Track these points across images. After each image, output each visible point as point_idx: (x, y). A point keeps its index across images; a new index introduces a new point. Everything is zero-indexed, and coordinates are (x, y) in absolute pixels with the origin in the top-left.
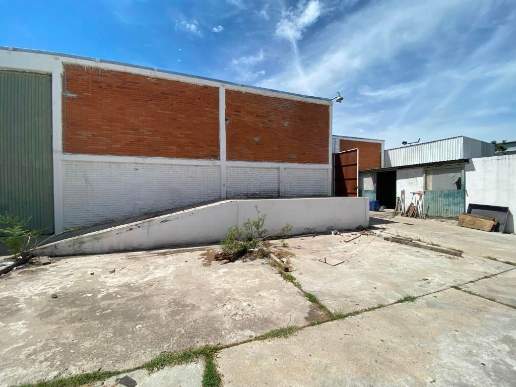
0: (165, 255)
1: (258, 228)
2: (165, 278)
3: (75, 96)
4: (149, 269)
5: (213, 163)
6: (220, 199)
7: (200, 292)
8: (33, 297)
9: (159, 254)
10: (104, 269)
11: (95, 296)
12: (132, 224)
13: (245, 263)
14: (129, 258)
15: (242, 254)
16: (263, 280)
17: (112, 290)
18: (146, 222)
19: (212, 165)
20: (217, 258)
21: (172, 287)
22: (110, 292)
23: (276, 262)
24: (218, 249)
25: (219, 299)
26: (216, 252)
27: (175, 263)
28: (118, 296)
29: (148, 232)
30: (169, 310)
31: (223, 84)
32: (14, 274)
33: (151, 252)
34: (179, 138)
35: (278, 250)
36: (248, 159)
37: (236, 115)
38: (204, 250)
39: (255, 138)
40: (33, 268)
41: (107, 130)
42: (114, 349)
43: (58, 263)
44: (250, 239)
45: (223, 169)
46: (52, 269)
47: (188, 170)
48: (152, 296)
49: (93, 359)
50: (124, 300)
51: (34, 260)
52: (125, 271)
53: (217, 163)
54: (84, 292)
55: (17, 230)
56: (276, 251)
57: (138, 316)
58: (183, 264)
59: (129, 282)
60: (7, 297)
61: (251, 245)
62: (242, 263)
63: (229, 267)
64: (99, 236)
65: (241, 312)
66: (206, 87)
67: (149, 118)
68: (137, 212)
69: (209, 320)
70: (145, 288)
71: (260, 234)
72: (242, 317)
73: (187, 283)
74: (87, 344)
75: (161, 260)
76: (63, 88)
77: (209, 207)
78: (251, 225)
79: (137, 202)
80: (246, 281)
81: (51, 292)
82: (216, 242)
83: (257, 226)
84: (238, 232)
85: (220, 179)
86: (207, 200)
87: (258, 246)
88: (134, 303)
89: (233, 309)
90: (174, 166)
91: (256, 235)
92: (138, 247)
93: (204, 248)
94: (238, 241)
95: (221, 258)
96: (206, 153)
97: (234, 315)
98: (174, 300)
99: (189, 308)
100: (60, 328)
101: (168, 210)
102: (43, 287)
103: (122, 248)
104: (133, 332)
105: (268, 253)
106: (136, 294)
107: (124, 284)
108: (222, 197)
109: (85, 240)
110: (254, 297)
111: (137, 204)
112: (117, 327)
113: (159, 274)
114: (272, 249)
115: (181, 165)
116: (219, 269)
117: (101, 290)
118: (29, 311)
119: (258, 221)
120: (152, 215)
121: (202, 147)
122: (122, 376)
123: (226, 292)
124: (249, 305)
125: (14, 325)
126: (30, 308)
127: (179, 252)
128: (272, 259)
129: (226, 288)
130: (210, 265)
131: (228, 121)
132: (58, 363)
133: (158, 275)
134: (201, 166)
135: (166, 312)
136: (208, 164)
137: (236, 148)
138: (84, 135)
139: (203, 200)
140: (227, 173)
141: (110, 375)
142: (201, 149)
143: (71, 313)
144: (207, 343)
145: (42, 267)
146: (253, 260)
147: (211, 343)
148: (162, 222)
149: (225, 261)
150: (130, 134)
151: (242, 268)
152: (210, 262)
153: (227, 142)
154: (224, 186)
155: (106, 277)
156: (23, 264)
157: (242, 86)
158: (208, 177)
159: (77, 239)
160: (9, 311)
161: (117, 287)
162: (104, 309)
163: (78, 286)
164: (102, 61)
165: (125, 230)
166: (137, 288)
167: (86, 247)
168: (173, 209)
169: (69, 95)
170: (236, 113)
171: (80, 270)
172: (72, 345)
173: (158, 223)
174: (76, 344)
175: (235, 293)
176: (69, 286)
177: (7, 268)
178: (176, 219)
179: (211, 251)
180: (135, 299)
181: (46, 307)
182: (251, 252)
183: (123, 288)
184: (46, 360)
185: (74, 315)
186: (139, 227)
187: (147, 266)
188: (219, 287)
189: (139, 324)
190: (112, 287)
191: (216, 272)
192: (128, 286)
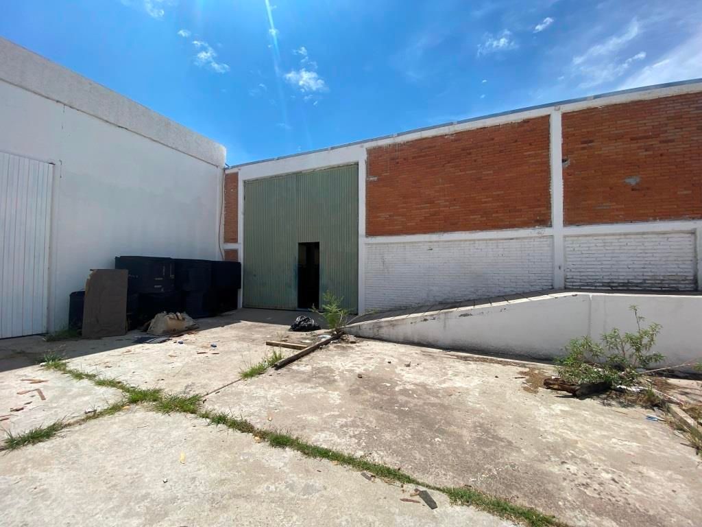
0: (466, 360)
1: (638, 350)
2: (468, 391)
3: (376, 178)
4: (447, 374)
5: (539, 233)
6: (552, 290)
7: (519, 426)
8: (345, 372)
9: (458, 357)
10: (400, 360)
11: (392, 387)
12: (427, 313)
13: (607, 408)
14: (424, 354)
15: (599, 389)
16: (649, 449)
17: (408, 387)
18: (442, 313)
19: (537, 235)
20: (548, 384)
21: (478, 406)
22: (407, 388)
23: (686, 423)
24: (550, 371)
25: (555, 449)
26: (546, 374)
27: (479, 375)
28: (415, 396)
29: (445, 327)
30: (475, 435)
31: (557, 108)
32: (331, 347)
33: (448, 353)
34: (486, 202)
35: (692, 402)
36: (613, 220)
37: (583, 149)
38: (524, 366)
39: (628, 181)
40: (344, 345)
41: (403, 208)
42: (413, 454)
43: (361, 344)
44: (620, 368)
45: (559, 241)
46: (357, 349)
47: (497, 246)
48: (453, 409)
49: (393, 454)
50: (421, 402)
51: (345, 337)
52: (419, 368)
53: (547, 231)
54: (384, 380)
55: (334, 308)
56: (686, 402)
57: (437, 426)
58: (492, 380)
59: (426, 382)
60: (327, 367)
61: (621, 378)
62: (601, 407)
63: (572, 404)
64: (394, 322)
65: (597, 486)
66: (526, 121)
67: (446, 185)
68: (431, 300)
69: (535, 474)
70: (444, 396)
71: (645, 363)
72: (599, 494)
73: (498, 407)
74: (387, 436)
75: (461, 366)
76: (367, 173)
77: (532, 302)
78: (622, 342)
79: (431, 288)
80: (609, 438)
81: (358, 371)
82: (547, 360)
83: (637, 344)
84: (592, 351)
85: (553, 257)
86: (528, 291)
87: (639, 383)
88: (433, 410)
89: (580, 474)
90: (477, 242)
91: (635, 361)
92: (433, 343)
93: (524, 364)
94: (592, 365)
95: (556, 387)
96: (526, 219)
97: (583, 485)
98: (481, 425)
99: (503, 444)
100: (365, 409)
101: (469, 300)
102: (351, 364)
103: (416, 340)
104: (432, 444)
105: (663, 402)
106: (433, 400)
107: (420, 383)
108: (556, 286)
109: (383, 324)
110: (627, 472)
111: (431, 290)
112: (415, 430)
113: (459, 383)
114: (675, 396)
115: (486, 240)
116: (554, 403)
117: (398, 382)
118: (342, 384)
119: (638, 335)
120: (449, 306)
121: (520, 210)
122: (422, 489)
123: (567, 444)
124: (613, 480)
125: (332, 394)
126: (342, 382)
127: (485, 360)
128: (675, 415)
129: (568, 437)
130: (536, 392)
131: (568, 163)
132: (364, 444)
133: (458, 385)
134: (517, 239)
135: (471, 436)
136: (530, 235)
137: (584, 203)
138: (383, 216)
139: (521, 290)
140: (565, 248)
141: (410, 480)
142: (517, 214)
143: (374, 398)
144: (533, 506)
145: (350, 345)
146: (625, 406)
147: (540, 510)
148: (461, 315)
149: (565, 393)
150: (424, 208)
151: (601, 414)
152: (537, 388)
153: (565, 197)
154: (560, 268)
155: (402, 370)
156: (337, 339)
157: (596, 97)
158: (529, 255)
159: (376, 322)
160: (328, 380)
161: (413, 384)
162: (402, 405)
163: (378, 371)
164: (399, 135)
165: (419, 320)
166: (435, 393)
167: (384, 332)
168: (474, 300)
169: (371, 179)
170: (585, 145)
171: (379, 356)
172: (375, 432)
173: (456, 317)
174: (378, 432)
175: (586, 451)
176: (370, 369)
177: (327, 340)
178: (480, 314)
179: (536, 372)
180: (433, 405)
181: (354, 384)
182: (622, 391)
183: (420, 387)
184: (355, 436)
185: (376, 400)
186: (434, 319)
187: (445, 368)
188: (553, 430)
189: (438, 437)
190: (408, 382)
191: (548, 407)
192: (424, 386)
